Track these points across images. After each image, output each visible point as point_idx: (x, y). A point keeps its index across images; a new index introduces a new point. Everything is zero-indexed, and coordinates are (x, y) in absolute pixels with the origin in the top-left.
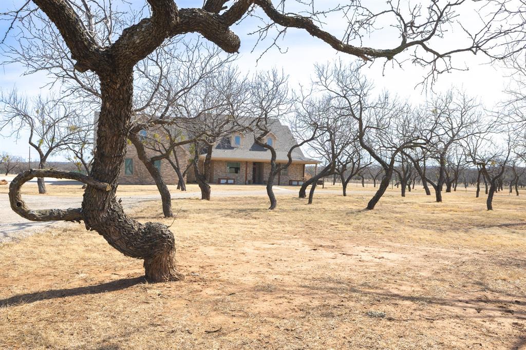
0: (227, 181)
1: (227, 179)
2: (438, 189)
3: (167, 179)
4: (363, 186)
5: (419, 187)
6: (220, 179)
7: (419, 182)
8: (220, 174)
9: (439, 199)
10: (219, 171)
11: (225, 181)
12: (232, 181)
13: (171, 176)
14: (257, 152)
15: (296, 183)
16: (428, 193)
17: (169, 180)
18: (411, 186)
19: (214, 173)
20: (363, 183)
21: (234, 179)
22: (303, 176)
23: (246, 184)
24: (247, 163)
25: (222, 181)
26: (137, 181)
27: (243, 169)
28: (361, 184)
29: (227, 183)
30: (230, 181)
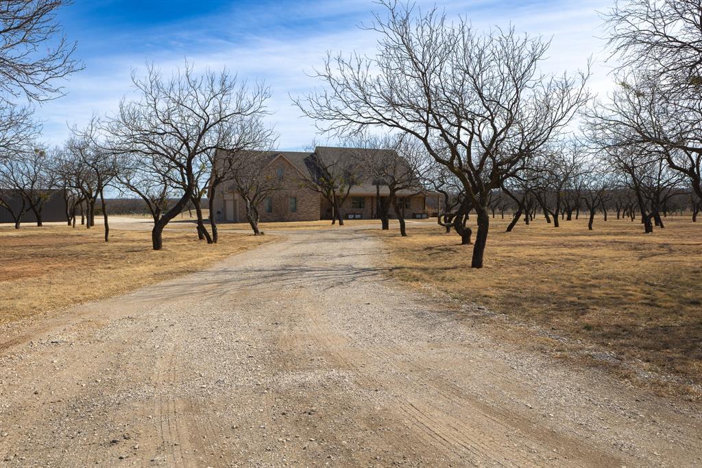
1: (355, 215)
2: (556, 217)
3: (302, 216)
5: (540, 216)
6: (347, 215)
7: (540, 210)
8: (346, 209)
9: (557, 225)
11: (353, 216)
12: (359, 216)
13: (306, 213)
15: (419, 216)
16: (549, 221)
17: (305, 216)
18: (533, 216)
21: (361, 214)
22: (424, 209)
23: (372, 219)
24: (372, 197)
25: (350, 216)
26: (277, 218)
27: (368, 204)
29: (354, 218)
30: (357, 216)
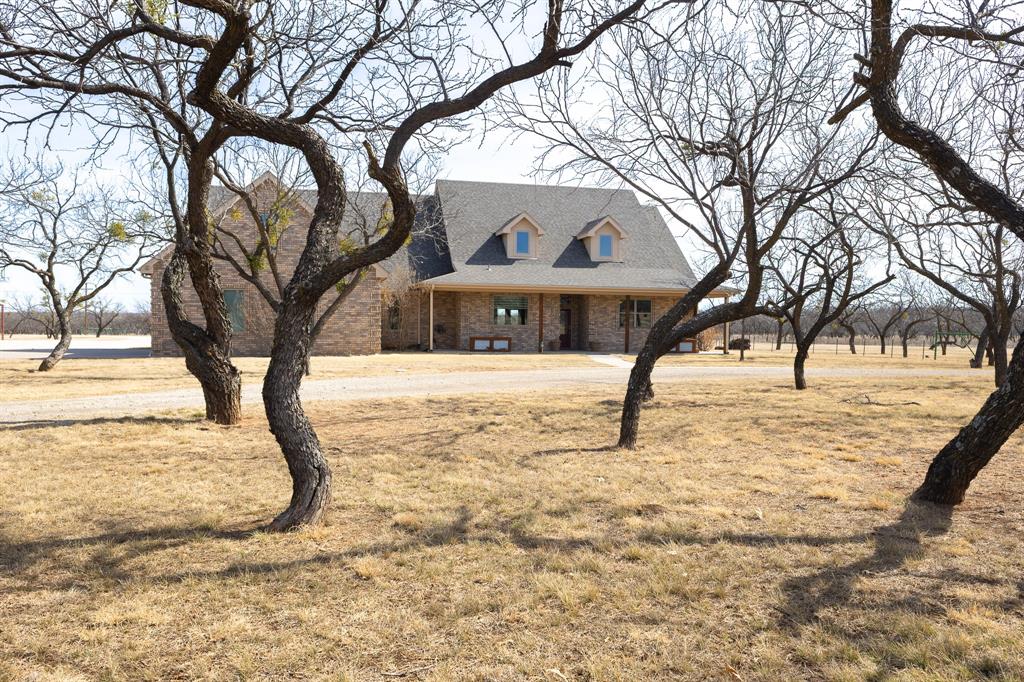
0: (492, 345)
1: (492, 340)
3: (330, 341)
4: (854, 352)
6: (473, 340)
8: (477, 326)
10: (473, 319)
11: (486, 344)
12: (504, 344)
13: (341, 333)
14: (570, 270)
17: (337, 343)
19: (462, 324)
20: (852, 343)
21: (509, 340)
23: (540, 351)
24: (542, 296)
25: (479, 344)
26: (254, 346)
27: (535, 313)
28: (848, 347)
29: (491, 350)
30: (498, 344)
